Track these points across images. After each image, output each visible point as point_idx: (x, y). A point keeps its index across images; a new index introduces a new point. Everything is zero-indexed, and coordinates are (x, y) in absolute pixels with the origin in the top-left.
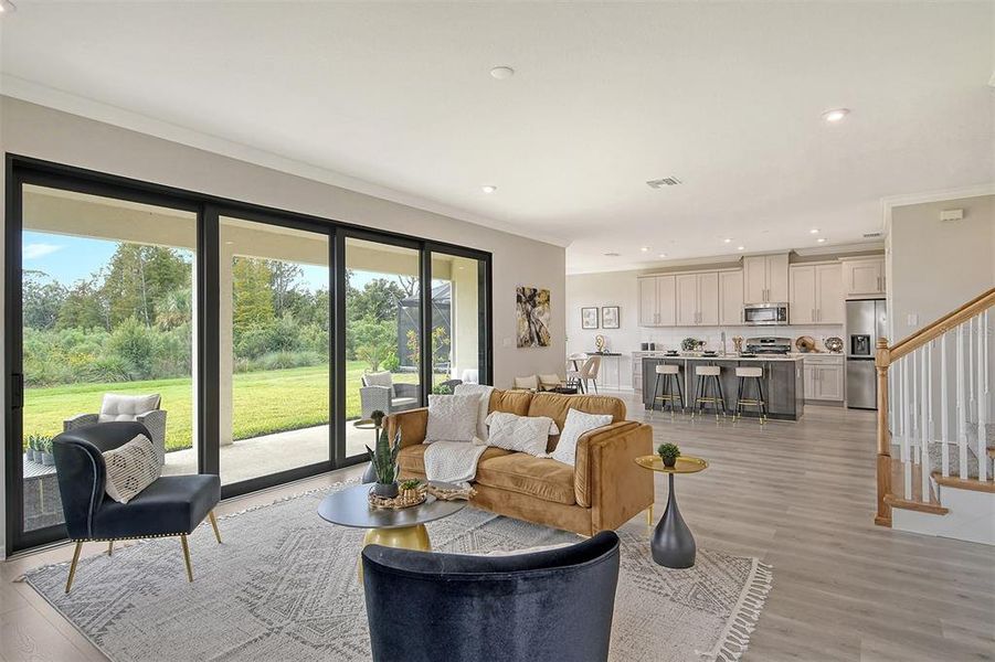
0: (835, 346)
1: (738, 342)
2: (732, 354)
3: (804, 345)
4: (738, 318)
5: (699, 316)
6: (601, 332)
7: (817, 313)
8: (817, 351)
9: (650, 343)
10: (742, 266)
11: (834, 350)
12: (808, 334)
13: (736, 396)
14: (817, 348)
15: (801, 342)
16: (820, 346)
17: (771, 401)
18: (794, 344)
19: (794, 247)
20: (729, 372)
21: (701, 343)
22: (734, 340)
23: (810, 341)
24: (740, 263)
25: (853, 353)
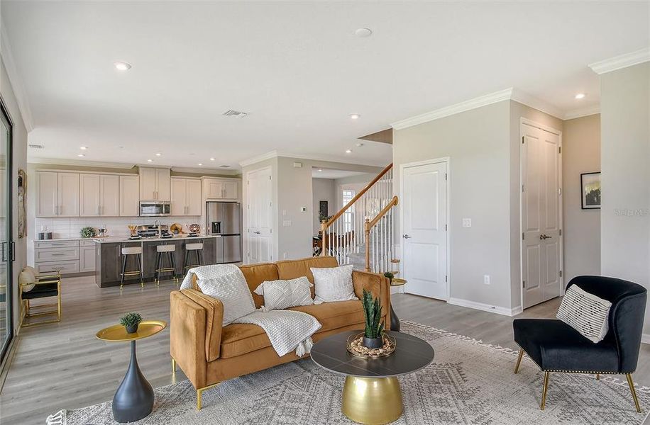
0: (195, 229)
1: (134, 229)
3: (176, 229)
5: (101, 209)
7: (187, 209)
8: (183, 233)
9: (46, 232)
10: (138, 173)
12: (179, 222)
14: (183, 231)
15: (174, 227)
16: (185, 229)
18: (170, 229)
21: (103, 231)
23: (179, 227)
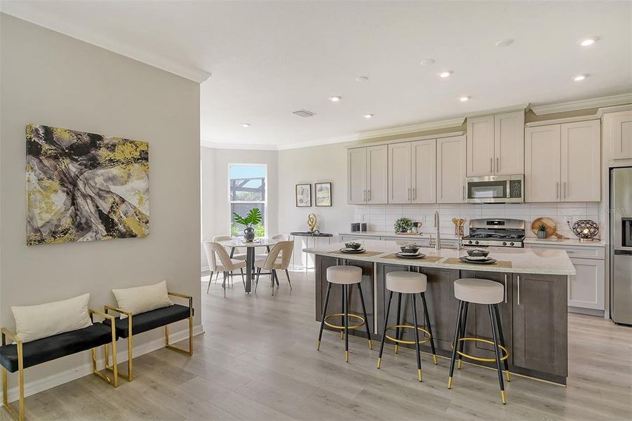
0: (586, 231)
1: (459, 224)
2: (447, 258)
3: (543, 229)
4: (459, 194)
5: (413, 192)
6: (313, 210)
7: (562, 188)
9: (361, 223)
10: (465, 130)
11: (586, 237)
12: (547, 214)
13: (454, 329)
15: (537, 225)
16: (565, 230)
17: (520, 344)
18: (529, 226)
19: (533, 101)
20: (442, 284)
21: (416, 225)
22: (455, 221)
24: (463, 126)
25: (624, 244)
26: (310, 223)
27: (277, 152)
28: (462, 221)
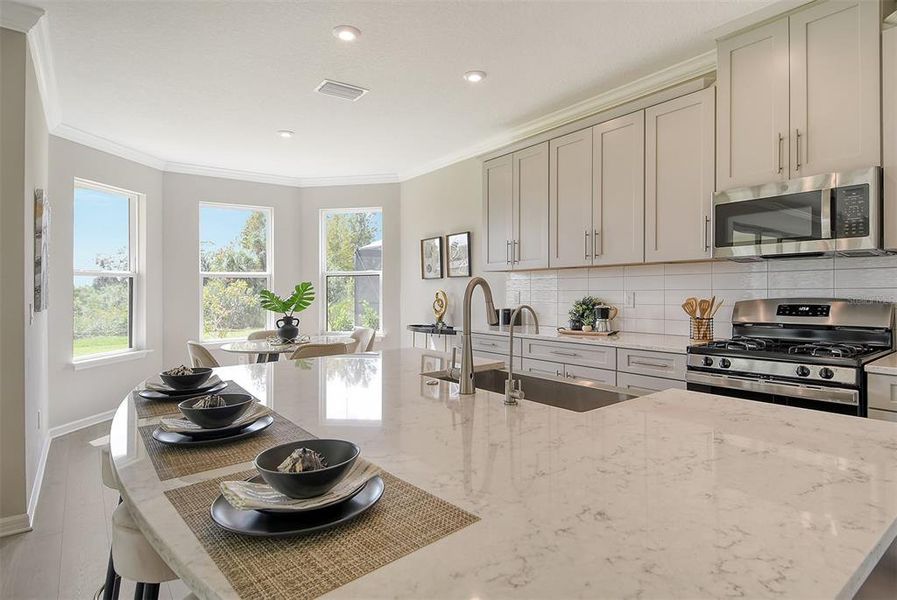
1: (700, 313)
5: (596, 239)
6: (445, 284)
21: (605, 313)
22: (688, 306)
26: (438, 308)
27: (398, 185)
28: (707, 305)
